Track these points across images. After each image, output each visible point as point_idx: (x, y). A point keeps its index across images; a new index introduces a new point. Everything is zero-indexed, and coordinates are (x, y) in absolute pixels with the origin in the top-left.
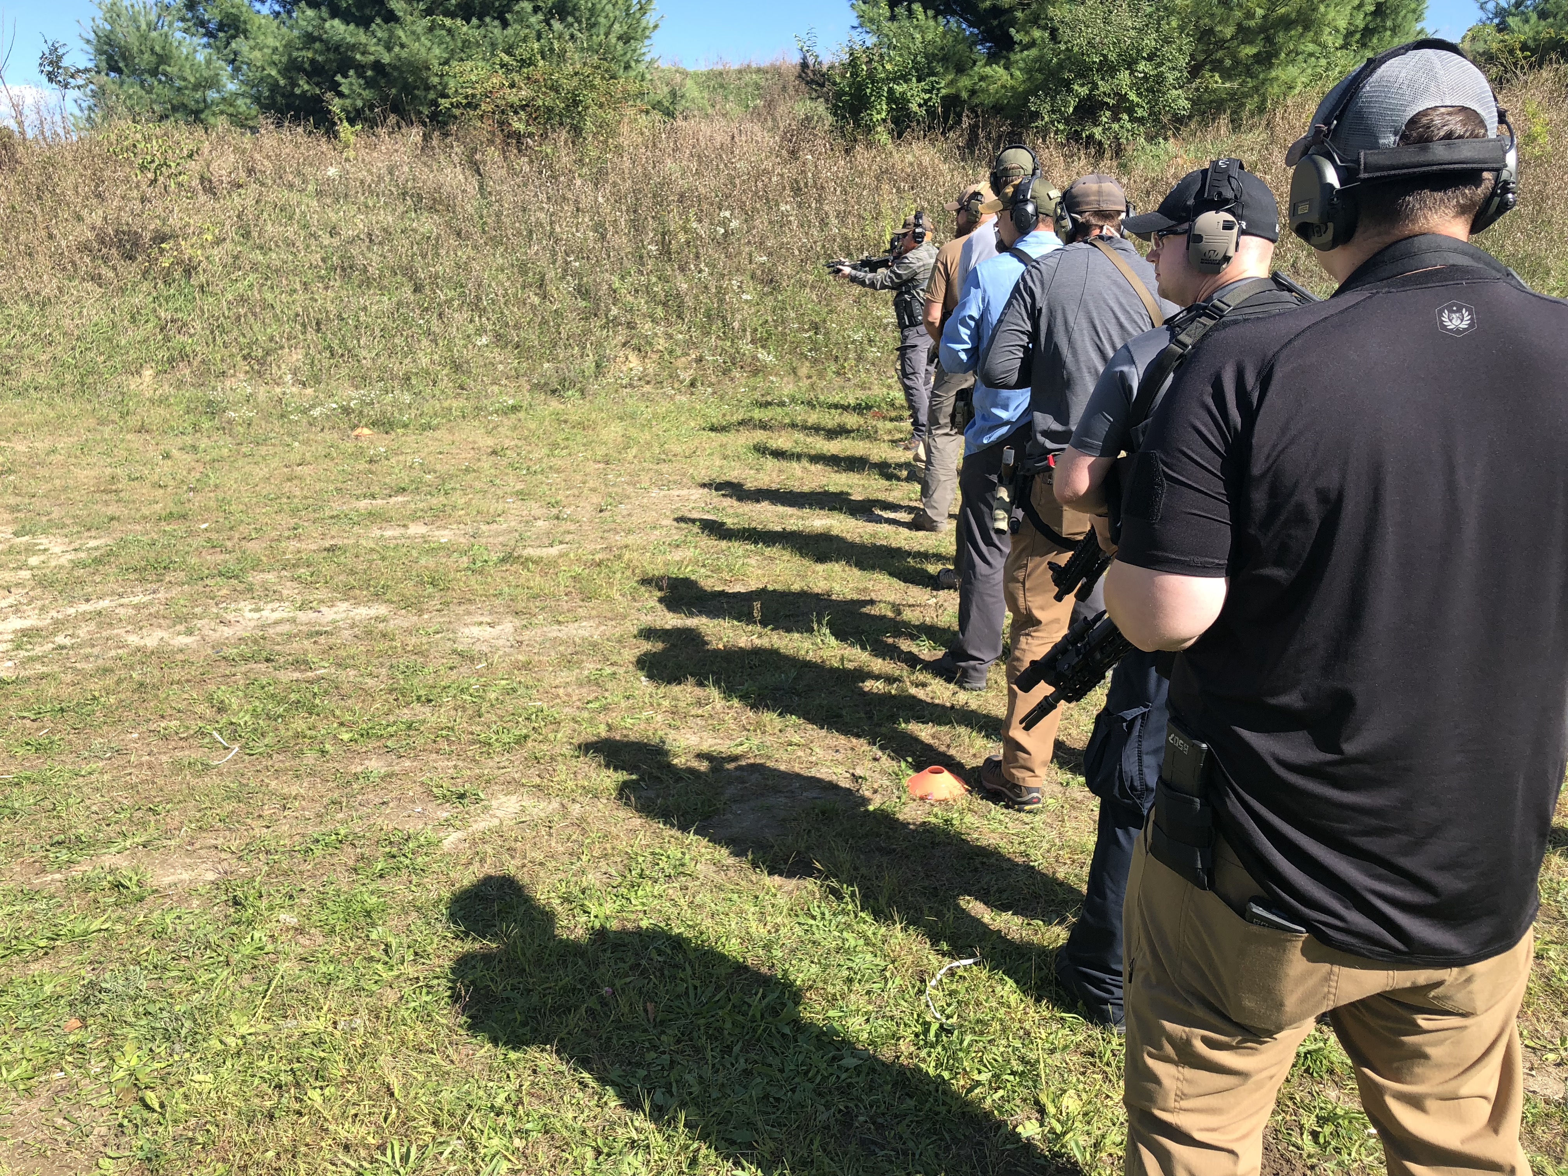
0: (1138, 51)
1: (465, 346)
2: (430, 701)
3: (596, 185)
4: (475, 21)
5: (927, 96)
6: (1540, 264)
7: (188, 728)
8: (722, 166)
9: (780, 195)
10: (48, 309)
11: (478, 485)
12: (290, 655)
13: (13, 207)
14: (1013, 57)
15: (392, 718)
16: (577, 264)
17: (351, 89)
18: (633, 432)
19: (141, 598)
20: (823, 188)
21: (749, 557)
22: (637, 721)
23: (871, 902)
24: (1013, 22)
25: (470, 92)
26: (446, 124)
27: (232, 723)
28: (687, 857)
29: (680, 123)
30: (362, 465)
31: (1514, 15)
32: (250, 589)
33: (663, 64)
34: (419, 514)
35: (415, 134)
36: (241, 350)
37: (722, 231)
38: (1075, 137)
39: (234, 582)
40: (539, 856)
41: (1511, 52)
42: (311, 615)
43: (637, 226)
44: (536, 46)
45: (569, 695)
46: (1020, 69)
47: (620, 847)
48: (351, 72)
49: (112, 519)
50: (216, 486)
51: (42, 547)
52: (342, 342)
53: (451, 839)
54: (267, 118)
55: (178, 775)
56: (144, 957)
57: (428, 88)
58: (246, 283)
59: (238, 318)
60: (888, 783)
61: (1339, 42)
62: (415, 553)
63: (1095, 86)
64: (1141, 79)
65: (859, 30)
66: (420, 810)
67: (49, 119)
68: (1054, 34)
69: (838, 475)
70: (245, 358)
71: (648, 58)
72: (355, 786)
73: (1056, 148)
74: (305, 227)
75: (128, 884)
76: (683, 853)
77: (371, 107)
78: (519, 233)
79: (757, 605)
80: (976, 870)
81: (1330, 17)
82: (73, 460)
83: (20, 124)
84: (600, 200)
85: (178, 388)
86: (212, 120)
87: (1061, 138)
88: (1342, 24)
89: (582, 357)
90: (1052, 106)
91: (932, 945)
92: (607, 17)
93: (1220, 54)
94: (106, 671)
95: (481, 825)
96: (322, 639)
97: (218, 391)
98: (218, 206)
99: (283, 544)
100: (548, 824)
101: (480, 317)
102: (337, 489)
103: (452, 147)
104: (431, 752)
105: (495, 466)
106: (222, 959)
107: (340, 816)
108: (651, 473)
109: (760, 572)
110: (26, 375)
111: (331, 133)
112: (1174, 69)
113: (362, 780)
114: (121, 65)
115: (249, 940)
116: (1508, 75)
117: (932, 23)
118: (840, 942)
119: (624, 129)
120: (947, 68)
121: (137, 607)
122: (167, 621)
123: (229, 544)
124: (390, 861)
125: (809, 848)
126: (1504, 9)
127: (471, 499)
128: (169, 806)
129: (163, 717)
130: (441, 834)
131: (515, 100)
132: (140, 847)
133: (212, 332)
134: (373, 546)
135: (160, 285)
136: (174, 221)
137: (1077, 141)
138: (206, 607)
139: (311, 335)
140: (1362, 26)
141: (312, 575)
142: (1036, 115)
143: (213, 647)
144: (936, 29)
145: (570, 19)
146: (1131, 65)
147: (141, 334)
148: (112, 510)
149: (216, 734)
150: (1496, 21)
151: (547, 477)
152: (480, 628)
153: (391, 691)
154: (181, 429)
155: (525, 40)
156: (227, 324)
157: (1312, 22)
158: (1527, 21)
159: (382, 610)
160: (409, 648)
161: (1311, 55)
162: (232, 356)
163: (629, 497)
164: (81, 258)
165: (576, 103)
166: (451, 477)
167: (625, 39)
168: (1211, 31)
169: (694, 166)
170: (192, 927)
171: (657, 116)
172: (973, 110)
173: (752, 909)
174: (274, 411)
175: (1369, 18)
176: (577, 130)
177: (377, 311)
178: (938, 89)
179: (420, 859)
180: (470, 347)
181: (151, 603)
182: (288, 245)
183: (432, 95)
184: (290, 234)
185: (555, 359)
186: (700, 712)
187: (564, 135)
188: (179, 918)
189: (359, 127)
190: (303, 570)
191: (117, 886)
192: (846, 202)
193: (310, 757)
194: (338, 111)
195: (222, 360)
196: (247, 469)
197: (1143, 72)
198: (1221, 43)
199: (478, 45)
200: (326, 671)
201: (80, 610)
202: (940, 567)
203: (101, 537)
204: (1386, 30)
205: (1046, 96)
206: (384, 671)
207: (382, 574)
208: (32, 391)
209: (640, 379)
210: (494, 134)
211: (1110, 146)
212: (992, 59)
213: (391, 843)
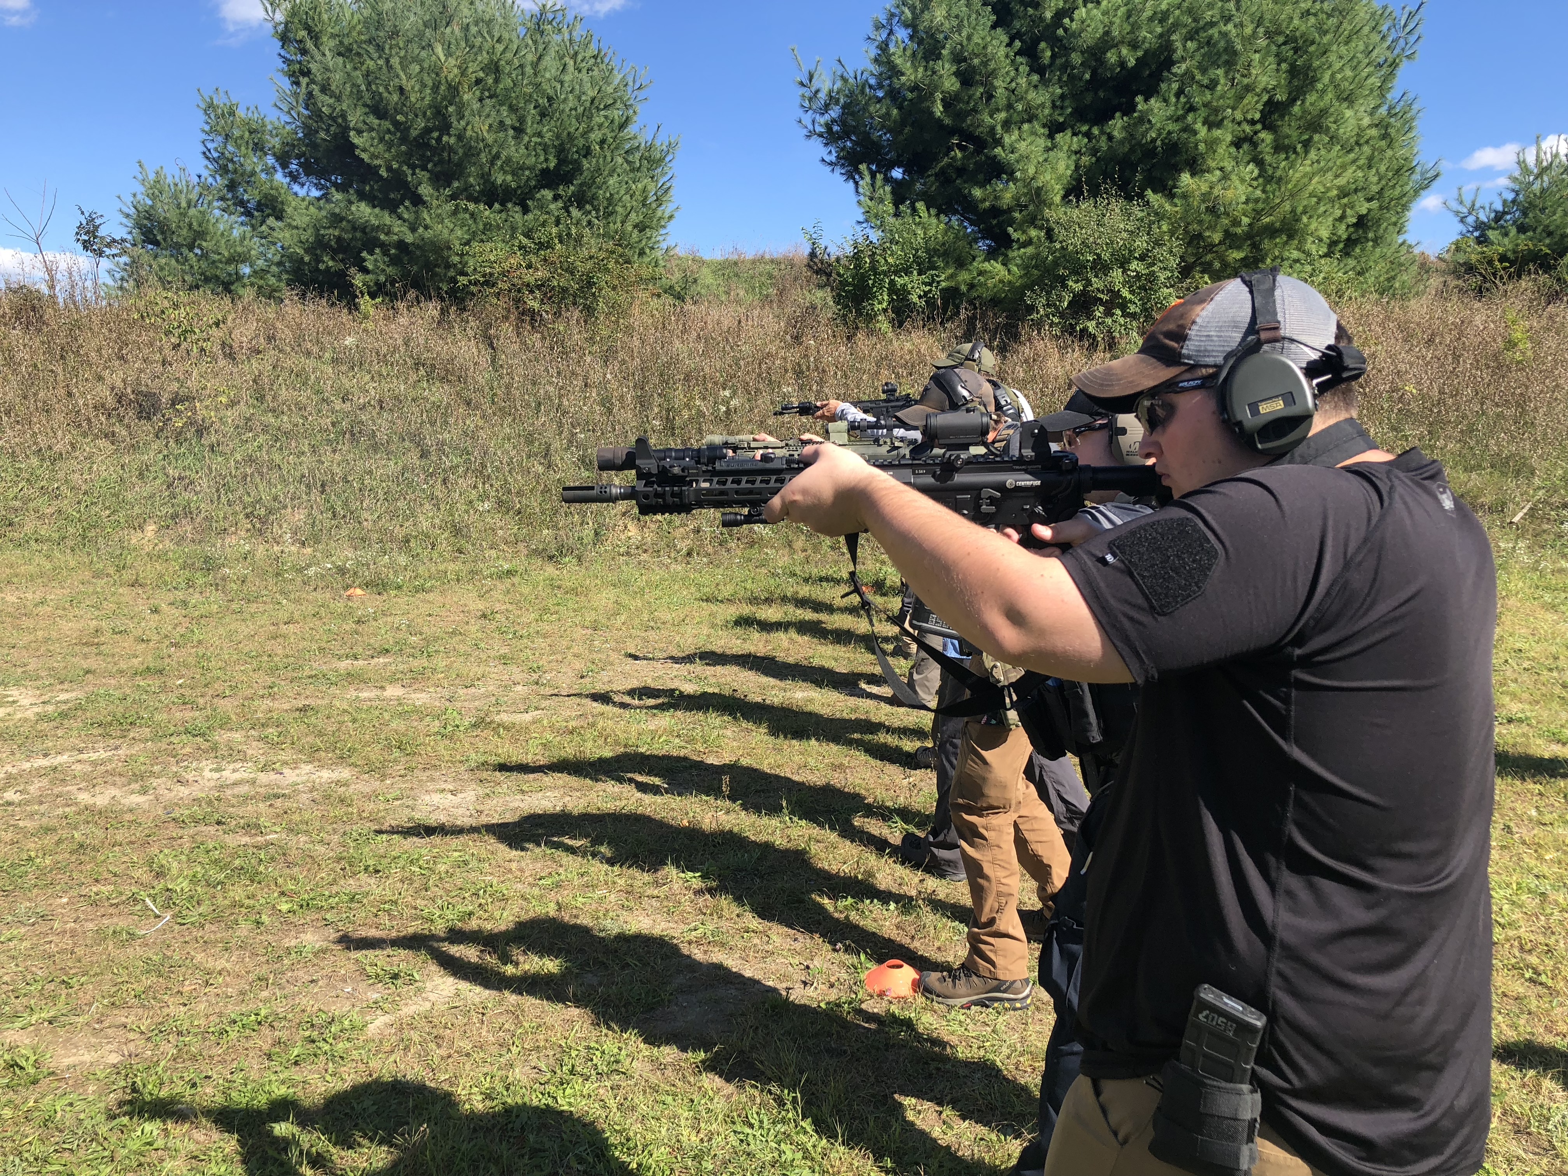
0: (1130, 251)
1: (467, 512)
2: (377, 871)
3: (606, 362)
4: (497, 206)
5: (927, 288)
6: (1524, 464)
7: (121, 894)
8: (728, 348)
9: (783, 376)
10: (59, 464)
11: (462, 648)
12: (242, 817)
13: (35, 366)
14: (1011, 254)
15: (335, 889)
16: (583, 436)
17: (375, 265)
18: (625, 599)
19: (102, 754)
20: (824, 371)
21: (726, 728)
22: (589, 901)
23: (814, 1109)
24: (1011, 222)
25: (488, 270)
26: (463, 300)
27: (168, 890)
28: (623, 1052)
29: (689, 306)
30: (350, 626)
31: (1493, 229)
32: (215, 748)
33: (680, 251)
34: (398, 676)
35: (432, 309)
36: (244, 508)
37: (724, 409)
38: (1070, 330)
39: (199, 739)
40: (467, 1045)
41: (1490, 262)
42: (273, 776)
43: (643, 403)
44: (554, 230)
45: (522, 870)
46: (1017, 265)
47: (554, 1039)
48: (377, 250)
49: (88, 672)
50: (200, 642)
51: (11, 699)
52: (346, 503)
53: (378, 1023)
54: (292, 289)
55: (99, 945)
56: (27, 1147)
57: (448, 266)
58: (256, 444)
59: (245, 477)
60: (846, 976)
61: (1324, 250)
62: (387, 716)
63: (1089, 283)
64: (1133, 277)
65: (864, 225)
66: (349, 989)
67: (80, 284)
68: (1050, 235)
69: (824, 647)
70: (247, 516)
71: (664, 246)
72: (286, 962)
73: (1050, 340)
74: (318, 392)
75: (23, 1063)
76: (620, 1049)
77: (393, 282)
78: (528, 405)
79: (726, 779)
80: (930, 1076)
81: (1313, 227)
82: (60, 612)
83: (52, 287)
84: (609, 376)
85: (178, 544)
86: (241, 291)
87: (1056, 331)
88: (1325, 234)
89: (582, 524)
90: (1047, 300)
91: (875, 1161)
92: (624, 206)
93: (1209, 257)
94: (48, 830)
95: (412, 1008)
96: (278, 803)
97: (216, 548)
98: (235, 370)
99: (256, 703)
100: (481, 1010)
101: (484, 484)
102: (320, 648)
103: (468, 322)
104: (371, 927)
105: (483, 629)
106: (106, 1153)
107: (265, 994)
108: (638, 640)
109: (735, 744)
110: (29, 528)
111: (353, 306)
112: (1165, 269)
113: (294, 955)
114: (159, 237)
115: (139, 1133)
116: (1488, 285)
117: (934, 221)
118: (776, 1155)
119: (636, 311)
120: (947, 262)
121: (94, 763)
122: (123, 779)
123: (201, 701)
124: (309, 1046)
125: (753, 1048)
126: (1483, 223)
127: (452, 663)
128: (83, 979)
129: (97, 881)
130: (368, 1018)
131: (532, 280)
132: (46, 1024)
133: (218, 490)
134: (346, 707)
135: (172, 443)
136: (193, 384)
137: (1071, 334)
138: (166, 765)
139: (315, 494)
140: (1345, 237)
141: (279, 736)
142: (1031, 309)
143: (165, 808)
144: (938, 226)
145: (588, 207)
146: (1123, 264)
147: (147, 490)
148: (91, 663)
149: (148, 901)
150: (1476, 234)
151: (533, 642)
152: (442, 795)
153: (339, 859)
154: (174, 584)
155: (543, 225)
156: (233, 485)
157: (1296, 231)
158: (1506, 234)
159: (345, 773)
160: (364, 815)
161: (1297, 261)
162: (235, 514)
163: (612, 664)
164: (97, 416)
165: (590, 284)
166: (436, 639)
167: (641, 227)
168: (1199, 236)
169: (701, 347)
170: (82, 1116)
171: (670, 300)
172: (971, 302)
173: (686, 1114)
174: (270, 570)
175: (1351, 230)
176: (589, 311)
177: (381, 475)
178: (938, 282)
179: (341, 1045)
180: (472, 512)
181: (110, 760)
182: (300, 409)
183: (452, 273)
184: (303, 400)
185: (556, 527)
186: (656, 892)
187: (577, 314)
188: (71, 1104)
189: (379, 300)
190: (271, 730)
191: (12, 1066)
192: (846, 385)
193: (244, 928)
194: (360, 285)
195: (225, 518)
196: (232, 627)
197: (1135, 270)
198: (1211, 247)
199: (499, 228)
200: (276, 836)
201: (35, 765)
202: (918, 744)
203: (74, 690)
204: (1368, 240)
205: (1041, 291)
206: (336, 838)
207: (351, 736)
208: (32, 543)
209: (637, 548)
210: (509, 311)
211: (1103, 339)
212: (991, 254)
213: (312, 1026)
